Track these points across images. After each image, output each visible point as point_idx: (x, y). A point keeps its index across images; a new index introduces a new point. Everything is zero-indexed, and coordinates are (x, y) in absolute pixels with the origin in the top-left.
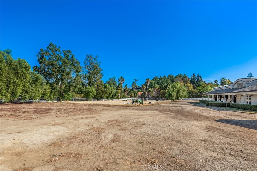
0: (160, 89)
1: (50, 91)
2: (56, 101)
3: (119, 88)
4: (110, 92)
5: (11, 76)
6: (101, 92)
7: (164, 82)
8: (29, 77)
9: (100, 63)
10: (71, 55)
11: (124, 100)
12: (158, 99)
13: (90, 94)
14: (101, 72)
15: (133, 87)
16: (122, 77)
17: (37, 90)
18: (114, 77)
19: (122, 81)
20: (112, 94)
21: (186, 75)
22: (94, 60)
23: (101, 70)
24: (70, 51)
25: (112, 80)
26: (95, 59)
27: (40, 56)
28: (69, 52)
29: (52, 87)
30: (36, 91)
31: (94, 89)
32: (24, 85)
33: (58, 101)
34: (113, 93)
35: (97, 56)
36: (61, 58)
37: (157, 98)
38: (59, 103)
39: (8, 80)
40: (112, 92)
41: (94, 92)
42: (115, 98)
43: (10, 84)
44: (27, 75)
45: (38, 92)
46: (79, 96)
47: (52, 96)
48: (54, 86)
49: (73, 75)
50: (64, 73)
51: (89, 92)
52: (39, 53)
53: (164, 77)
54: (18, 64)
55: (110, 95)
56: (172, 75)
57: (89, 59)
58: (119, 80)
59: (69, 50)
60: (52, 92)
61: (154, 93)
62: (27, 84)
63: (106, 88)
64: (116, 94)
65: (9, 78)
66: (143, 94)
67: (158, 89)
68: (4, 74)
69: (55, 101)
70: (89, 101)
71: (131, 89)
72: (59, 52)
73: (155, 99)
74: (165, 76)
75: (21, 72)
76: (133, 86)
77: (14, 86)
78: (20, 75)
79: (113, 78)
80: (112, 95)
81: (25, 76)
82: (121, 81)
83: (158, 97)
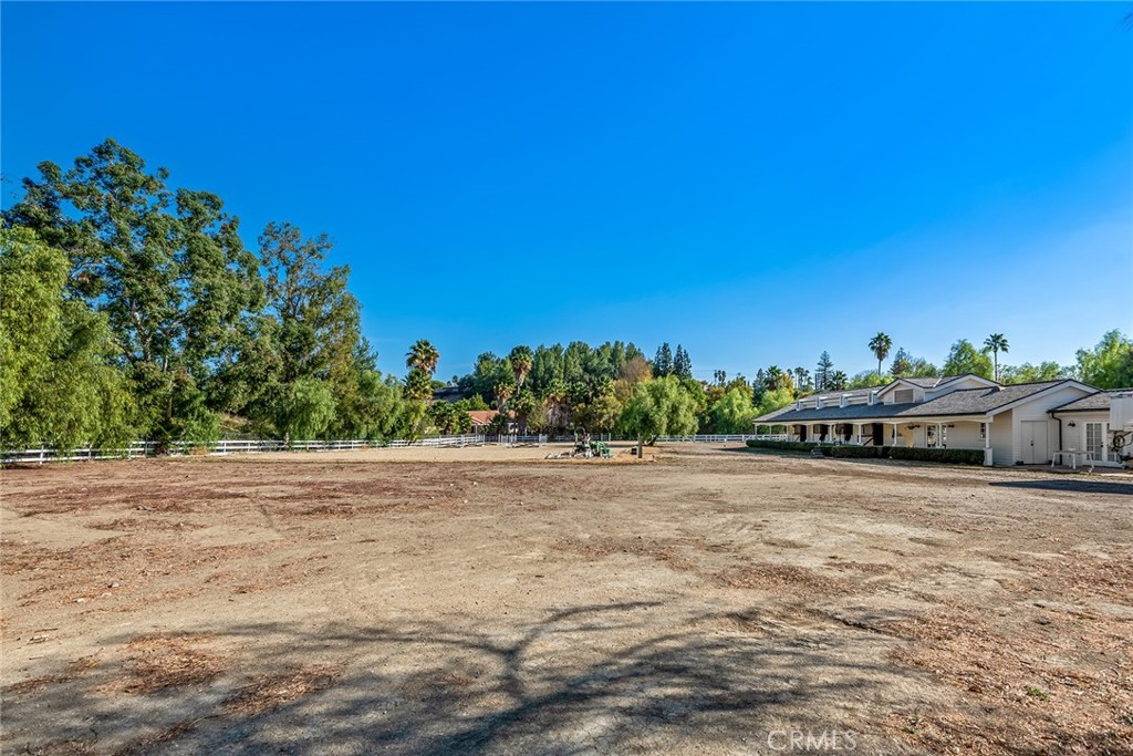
0: (572, 400)
2: (143, 452)
3: (416, 391)
7: (556, 372)
11: (448, 446)
12: (562, 441)
13: (313, 415)
16: (427, 344)
21: (637, 348)
24: (219, 199)
29: (139, 377)
31: (327, 394)
33: (148, 454)
35: (324, 237)
37: (559, 437)
41: (329, 408)
42: (400, 438)
50: (210, 308)
51: (306, 408)
53: (556, 349)
56: (584, 344)
57: (276, 244)
58: (415, 357)
59: (208, 192)
61: (545, 413)
63: (372, 391)
66: (497, 418)
67: (564, 400)
69: (133, 453)
73: (551, 439)
74: (558, 344)
82: (423, 361)
83: (561, 430)
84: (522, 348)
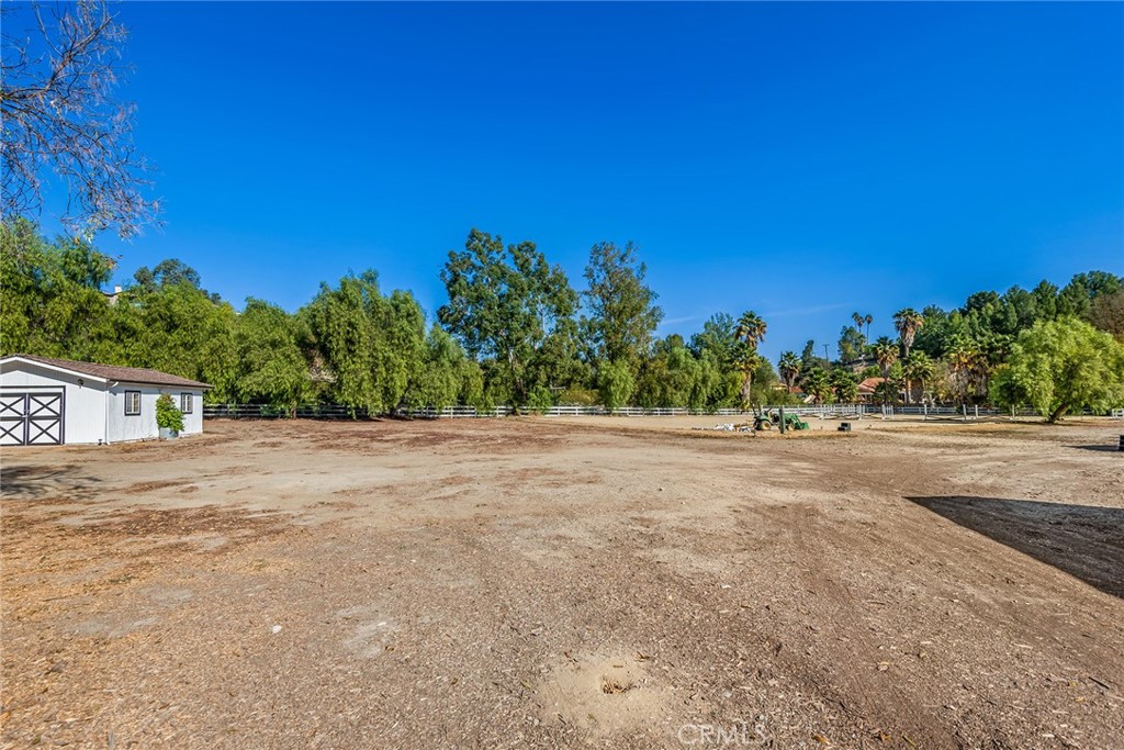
1: (480, 382)
2: (504, 413)
4: (696, 380)
5: (378, 343)
6: (655, 381)
8: (420, 345)
9: (643, 268)
10: (534, 257)
13: (612, 388)
14: (651, 305)
15: (845, 356)
16: (751, 316)
17: (444, 380)
18: (727, 316)
19: (754, 330)
20: (706, 387)
22: (622, 259)
23: (648, 295)
24: (532, 244)
25: (718, 330)
26: (625, 255)
27: (449, 276)
28: (530, 247)
30: (441, 382)
31: (625, 371)
32: (411, 368)
33: (508, 414)
34: (710, 384)
35: (630, 243)
36: (504, 274)
38: (512, 421)
39: (373, 357)
40: (704, 381)
41: (626, 382)
42: (729, 407)
43: (377, 365)
44: (415, 338)
45: (448, 386)
46: (585, 396)
47: (490, 399)
48: (491, 367)
49: (547, 325)
51: (609, 382)
52: (447, 265)
53: (1041, 290)
54: (392, 308)
55: (700, 391)
56: (1104, 275)
57: (601, 260)
58: (741, 329)
59: (528, 241)
60: (486, 385)
62: (419, 364)
63: (679, 366)
64: (725, 389)
65: (375, 349)
66: (881, 386)
67: (975, 360)
68: (362, 340)
69: (499, 414)
70: (614, 414)
71: (835, 364)
72: (498, 253)
74: (1044, 282)
75: (400, 332)
76: (843, 348)
77: (387, 370)
78: (398, 339)
79: (722, 318)
80: (705, 393)
81: (410, 341)
82: (749, 333)
84: (983, 295)
